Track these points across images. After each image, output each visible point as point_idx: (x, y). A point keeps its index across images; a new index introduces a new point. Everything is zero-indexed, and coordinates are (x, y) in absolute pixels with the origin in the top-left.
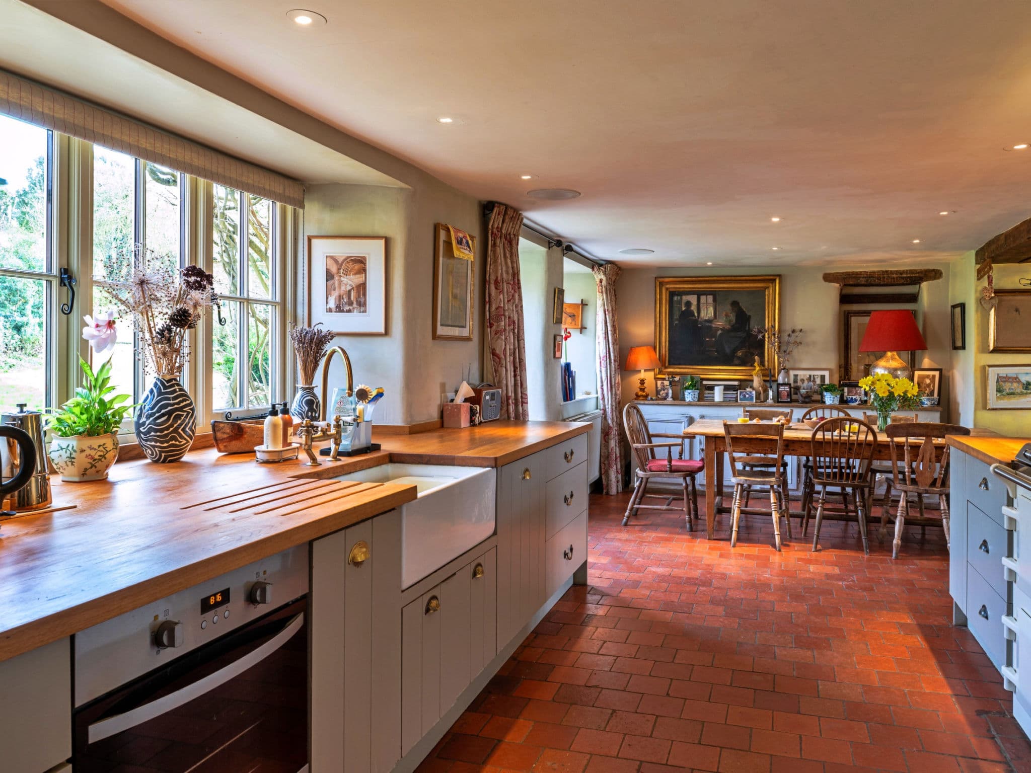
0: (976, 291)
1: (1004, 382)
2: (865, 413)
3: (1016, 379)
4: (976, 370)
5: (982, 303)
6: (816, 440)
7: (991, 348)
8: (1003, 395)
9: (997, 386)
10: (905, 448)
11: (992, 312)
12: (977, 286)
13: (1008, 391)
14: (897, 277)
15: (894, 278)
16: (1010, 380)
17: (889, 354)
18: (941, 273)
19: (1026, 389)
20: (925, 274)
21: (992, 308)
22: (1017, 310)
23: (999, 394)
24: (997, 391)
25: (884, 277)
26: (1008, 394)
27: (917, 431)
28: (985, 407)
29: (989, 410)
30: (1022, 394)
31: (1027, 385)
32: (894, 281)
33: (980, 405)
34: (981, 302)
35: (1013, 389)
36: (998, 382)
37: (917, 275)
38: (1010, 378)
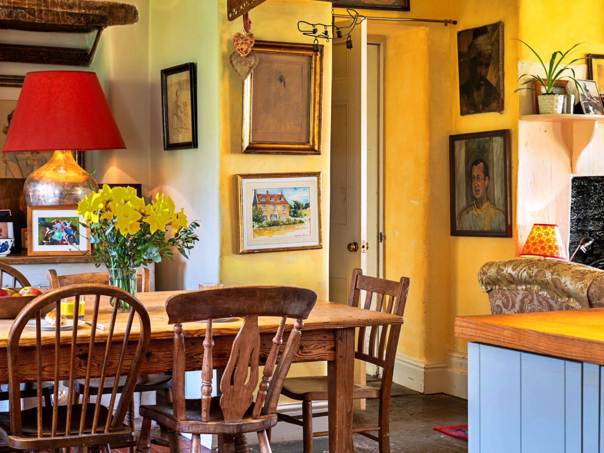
0: (221, 41)
1: (264, 203)
2: (53, 272)
3: (280, 199)
4: (221, 184)
5: (234, 63)
6: (20, 345)
7: (246, 144)
8: (262, 226)
9: (254, 211)
10: (205, 343)
11: (248, 82)
12: (223, 32)
13: (269, 219)
14: (63, 13)
15: (58, 13)
16: (273, 200)
17: (59, 155)
18: (136, 13)
19: (293, 216)
20: (111, 13)
21: (247, 74)
22: (281, 79)
23: (257, 226)
24: (254, 220)
25: (41, 11)
26: (270, 225)
27: (232, 305)
28: (236, 250)
29: (243, 253)
30: (288, 224)
31: (295, 208)
32: (58, 20)
33: (229, 246)
34: (231, 62)
35: (276, 216)
36: (255, 203)
37: (97, 12)
38: (272, 196)
